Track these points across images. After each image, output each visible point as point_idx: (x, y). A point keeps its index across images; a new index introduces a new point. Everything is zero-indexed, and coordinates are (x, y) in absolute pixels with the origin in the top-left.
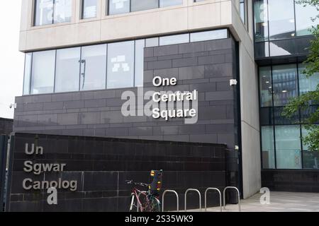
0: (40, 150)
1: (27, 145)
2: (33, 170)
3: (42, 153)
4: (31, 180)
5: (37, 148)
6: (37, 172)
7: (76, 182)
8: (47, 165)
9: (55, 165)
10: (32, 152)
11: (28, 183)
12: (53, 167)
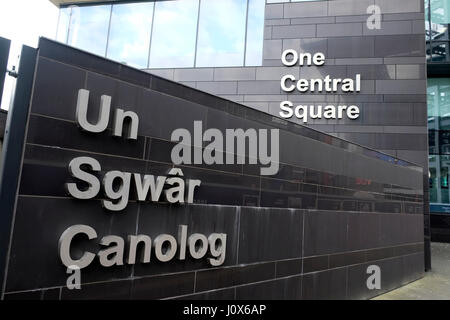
0: (127, 121)
1: (84, 95)
2: (102, 194)
3: (134, 135)
4: (92, 234)
5: (121, 115)
6: (116, 202)
7: (223, 237)
8: (149, 178)
9: (171, 181)
10: (100, 127)
11: (80, 244)
12: (167, 186)
